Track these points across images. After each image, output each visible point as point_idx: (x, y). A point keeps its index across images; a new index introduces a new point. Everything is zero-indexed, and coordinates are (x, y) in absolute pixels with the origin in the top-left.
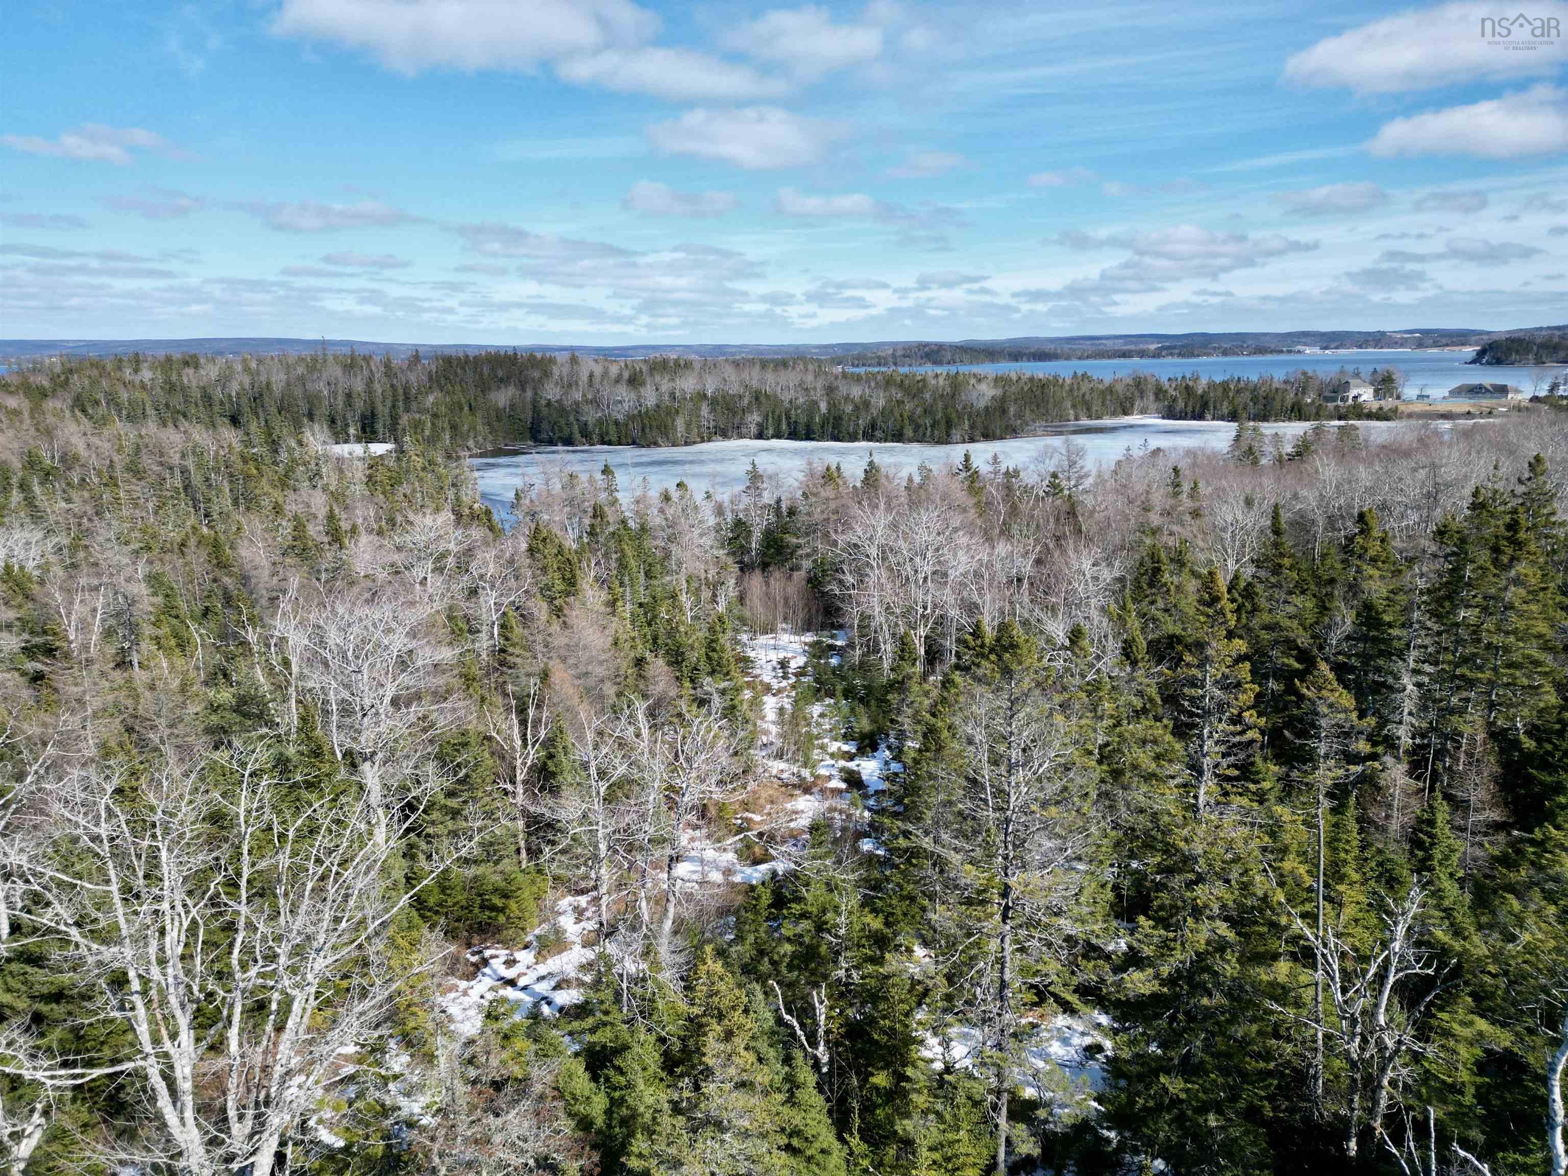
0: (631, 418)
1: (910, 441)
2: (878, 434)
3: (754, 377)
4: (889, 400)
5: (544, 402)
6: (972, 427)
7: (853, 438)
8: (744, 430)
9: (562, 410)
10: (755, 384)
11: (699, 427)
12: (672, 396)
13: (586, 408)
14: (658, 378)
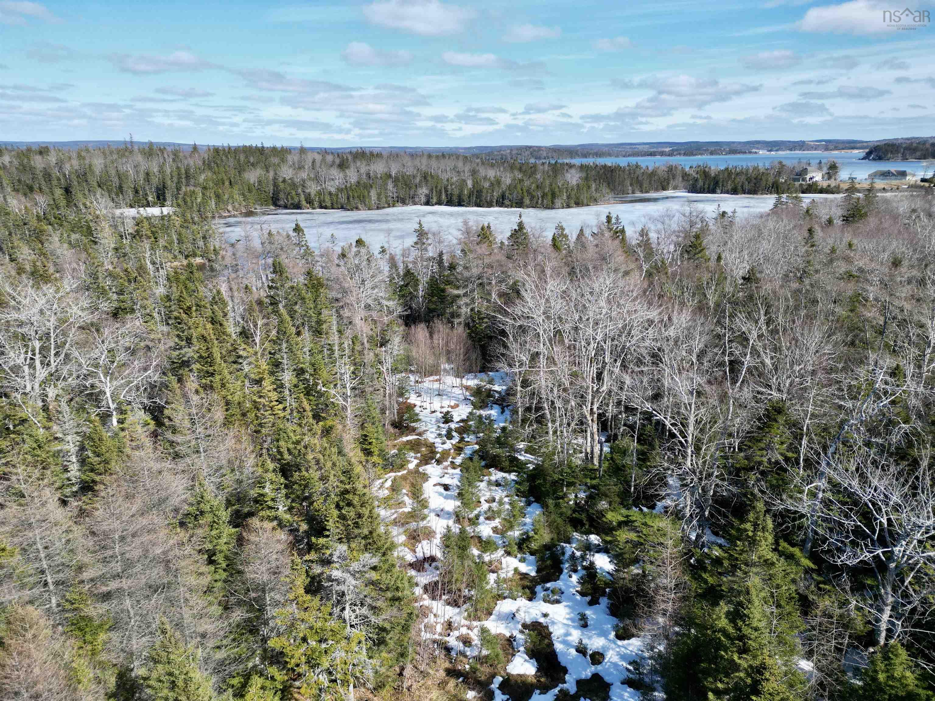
0: (340, 190)
1: (528, 207)
2: (507, 202)
3: (423, 164)
4: (514, 180)
5: (281, 180)
6: (569, 197)
7: (490, 205)
8: (417, 200)
9: (294, 185)
10: (424, 168)
11: (386, 197)
12: (368, 175)
13: (309, 183)
14: (358, 164)
